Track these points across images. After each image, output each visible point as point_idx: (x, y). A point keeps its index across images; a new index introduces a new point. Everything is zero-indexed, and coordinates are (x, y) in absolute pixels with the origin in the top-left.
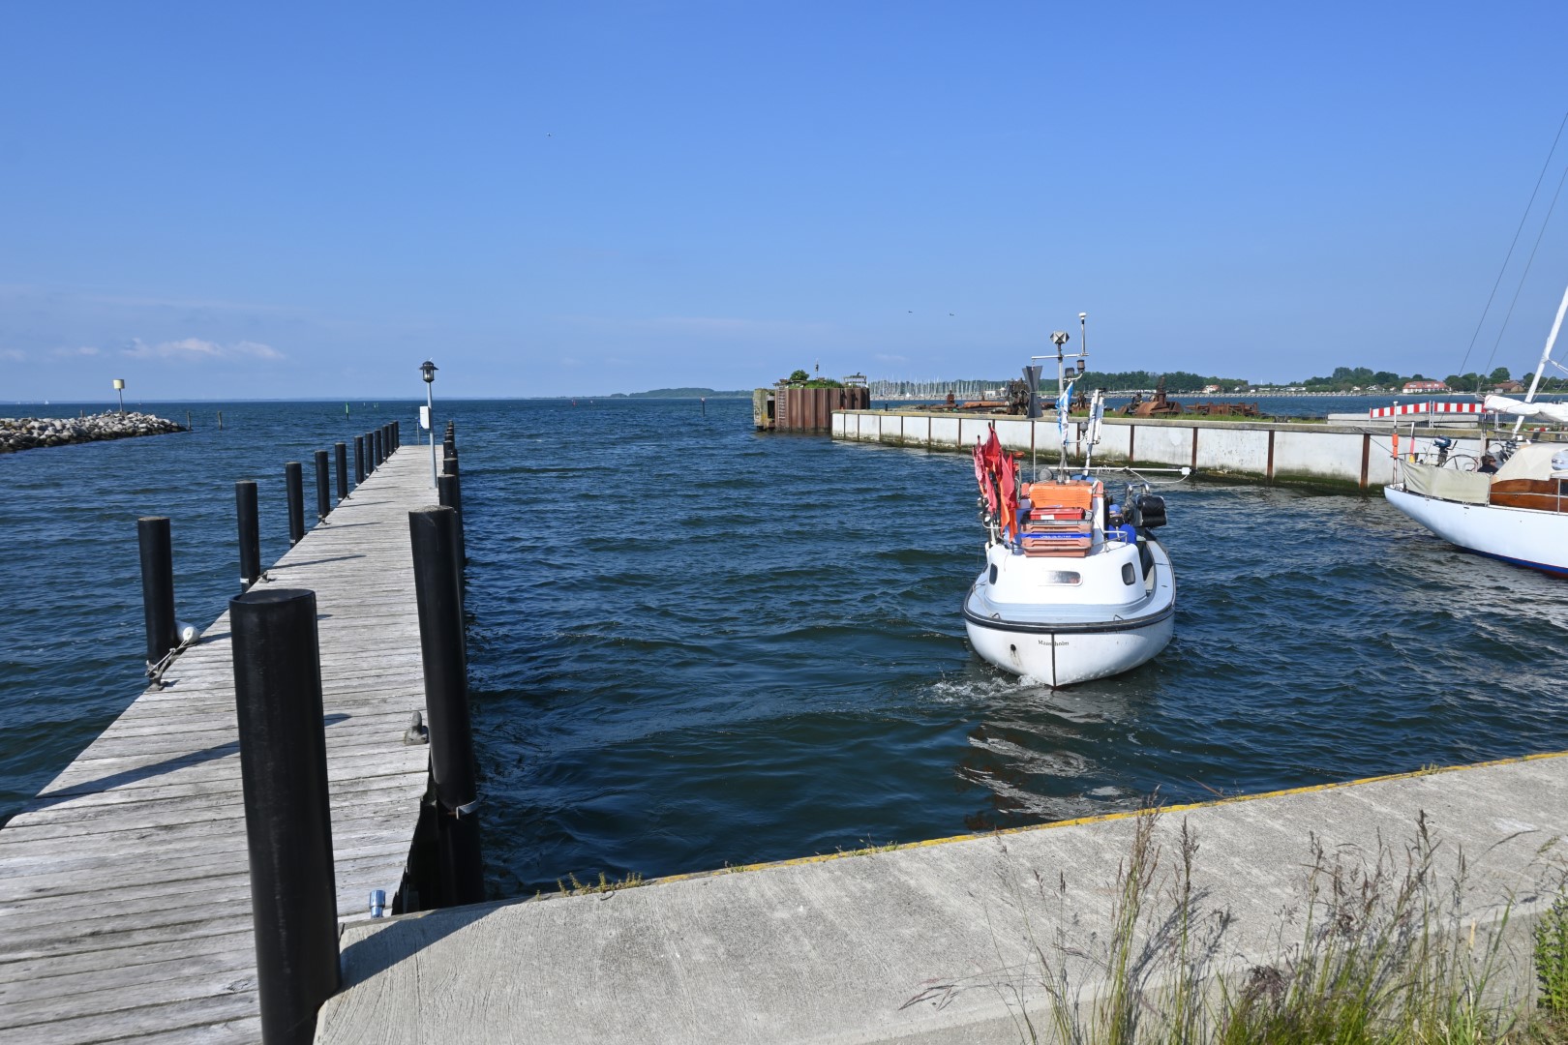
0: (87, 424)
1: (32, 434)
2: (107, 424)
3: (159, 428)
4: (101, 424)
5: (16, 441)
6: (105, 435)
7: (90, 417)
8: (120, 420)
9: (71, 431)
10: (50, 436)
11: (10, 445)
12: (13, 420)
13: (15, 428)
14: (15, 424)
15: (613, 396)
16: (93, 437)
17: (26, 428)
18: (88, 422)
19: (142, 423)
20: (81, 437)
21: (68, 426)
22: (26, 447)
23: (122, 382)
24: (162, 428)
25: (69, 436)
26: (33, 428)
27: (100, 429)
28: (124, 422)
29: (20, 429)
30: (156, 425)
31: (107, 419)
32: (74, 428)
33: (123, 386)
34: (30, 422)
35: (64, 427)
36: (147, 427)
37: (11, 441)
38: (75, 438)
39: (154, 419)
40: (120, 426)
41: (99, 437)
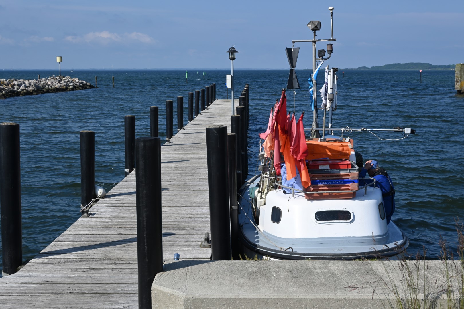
0: (42, 83)
1: (14, 88)
2: (52, 83)
3: (80, 86)
4: (49, 83)
5: (6, 92)
6: (51, 90)
7: (43, 79)
8: (59, 81)
9: (34, 86)
10: (23, 90)
11: (3, 95)
12: (5, 80)
13: (5, 85)
14: (6, 82)
15: (359, 68)
16: (45, 91)
17: (11, 85)
18: (43, 81)
19: (70, 83)
20: (39, 90)
21: (32, 84)
22: (11, 96)
23: (61, 58)
25: (33, 90)
26: (15, 85)
27: (49, 86)
28: (62, 82)
29: (8, 85)
30: (78, 84)
31: (52, 80)
33: (61, 61)
34: (13, 81)
35: (30, 84)
36: (73, 85)
37: (3, 92)
38: (36, 91)
39: (77, 80)
40: (59, 84)
41: (48, 91)
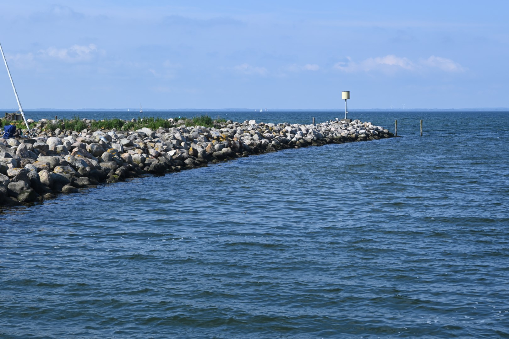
0: (323, 129)
1: (286, 136)
2: (336, 129)
3: (374, 134)
4: (333, 129)
5: (276, 142)
6: (336, 139)
7: (324, 124)
8: (346, 126)
9: (312, 134)
10: (299, 139)
11: (273, 146)
12: (273, 124)
13: (275, 131)
14: (275, 128)
16: (328, 140)
17: (283, 132)
18: (323, 127)
19: (361, 129)
20: (320, 140)
21: (310, 131)
22: (283, 148)
23: (348, 93)
24: (376, 134)
25: (312, 140)
26: (287, 132)
27: (332, 134)
28: (349, 128)
29: (279, 133)
30: (372, 131)
31: (336, 126)
32: (314, 132)
33: (349, 98)
34: (285, 127)
35: (307, 131)
36: (365, 133)
37: (273, 142)
38: (316, 141)
39: (370, 126)
40: (346, 131)
41: (332, 141)
